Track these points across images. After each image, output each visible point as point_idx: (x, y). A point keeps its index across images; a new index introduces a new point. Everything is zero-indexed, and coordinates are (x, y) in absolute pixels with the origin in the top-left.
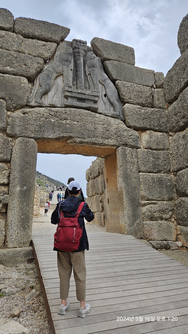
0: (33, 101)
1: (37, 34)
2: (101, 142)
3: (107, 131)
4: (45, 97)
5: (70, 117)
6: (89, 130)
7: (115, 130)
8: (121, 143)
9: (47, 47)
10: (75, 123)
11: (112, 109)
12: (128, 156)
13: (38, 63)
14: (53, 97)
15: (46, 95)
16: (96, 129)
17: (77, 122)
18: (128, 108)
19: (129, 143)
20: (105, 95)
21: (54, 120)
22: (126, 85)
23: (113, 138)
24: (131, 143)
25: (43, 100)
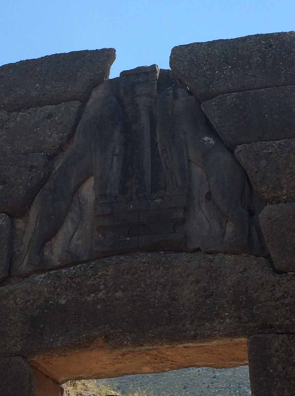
0: (25, 263)
1: (34, 93)
2: (192, 333)
3: (206, 297)
4: (51, 245)
5: (104, 284)
6: (157, 305)
7: (232, 289)
8: (251, 324)
9: (56, 118)
10: (119, 294)
11: (230, 229)
12: (275, 360)
13: (32, 167)
14: (72, 237)
15: (53, 240)
16: (175, 300)
17: (123, 291)
18: (270, 219)
19: (277, 320)
20: (209, 196)
21: (65, 301)
22: (265, 151)
23: (226, 314)
24: (283, 319)
25: (46, 253)
